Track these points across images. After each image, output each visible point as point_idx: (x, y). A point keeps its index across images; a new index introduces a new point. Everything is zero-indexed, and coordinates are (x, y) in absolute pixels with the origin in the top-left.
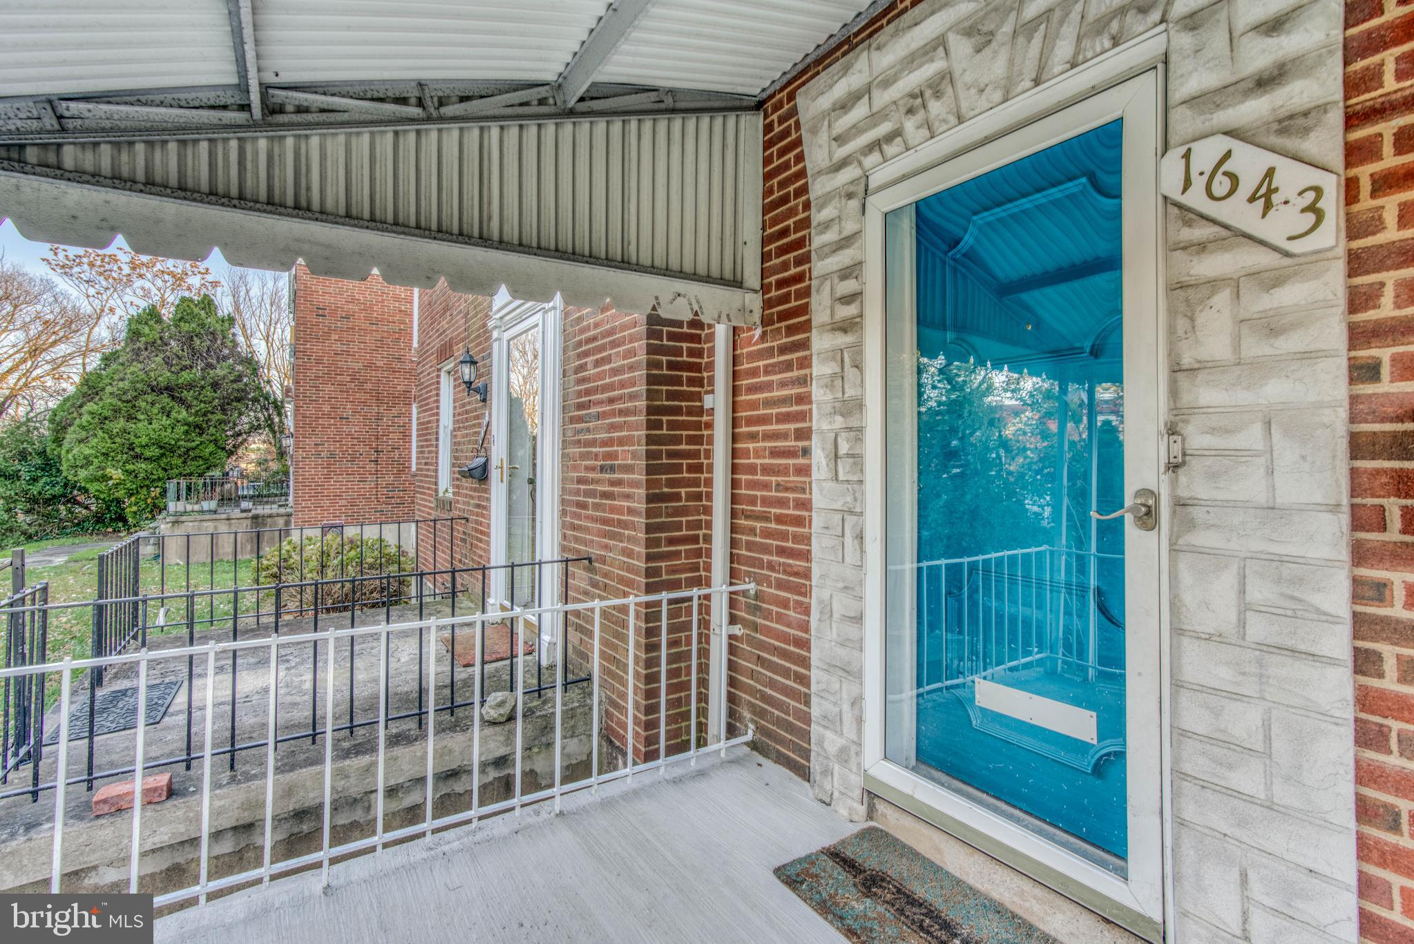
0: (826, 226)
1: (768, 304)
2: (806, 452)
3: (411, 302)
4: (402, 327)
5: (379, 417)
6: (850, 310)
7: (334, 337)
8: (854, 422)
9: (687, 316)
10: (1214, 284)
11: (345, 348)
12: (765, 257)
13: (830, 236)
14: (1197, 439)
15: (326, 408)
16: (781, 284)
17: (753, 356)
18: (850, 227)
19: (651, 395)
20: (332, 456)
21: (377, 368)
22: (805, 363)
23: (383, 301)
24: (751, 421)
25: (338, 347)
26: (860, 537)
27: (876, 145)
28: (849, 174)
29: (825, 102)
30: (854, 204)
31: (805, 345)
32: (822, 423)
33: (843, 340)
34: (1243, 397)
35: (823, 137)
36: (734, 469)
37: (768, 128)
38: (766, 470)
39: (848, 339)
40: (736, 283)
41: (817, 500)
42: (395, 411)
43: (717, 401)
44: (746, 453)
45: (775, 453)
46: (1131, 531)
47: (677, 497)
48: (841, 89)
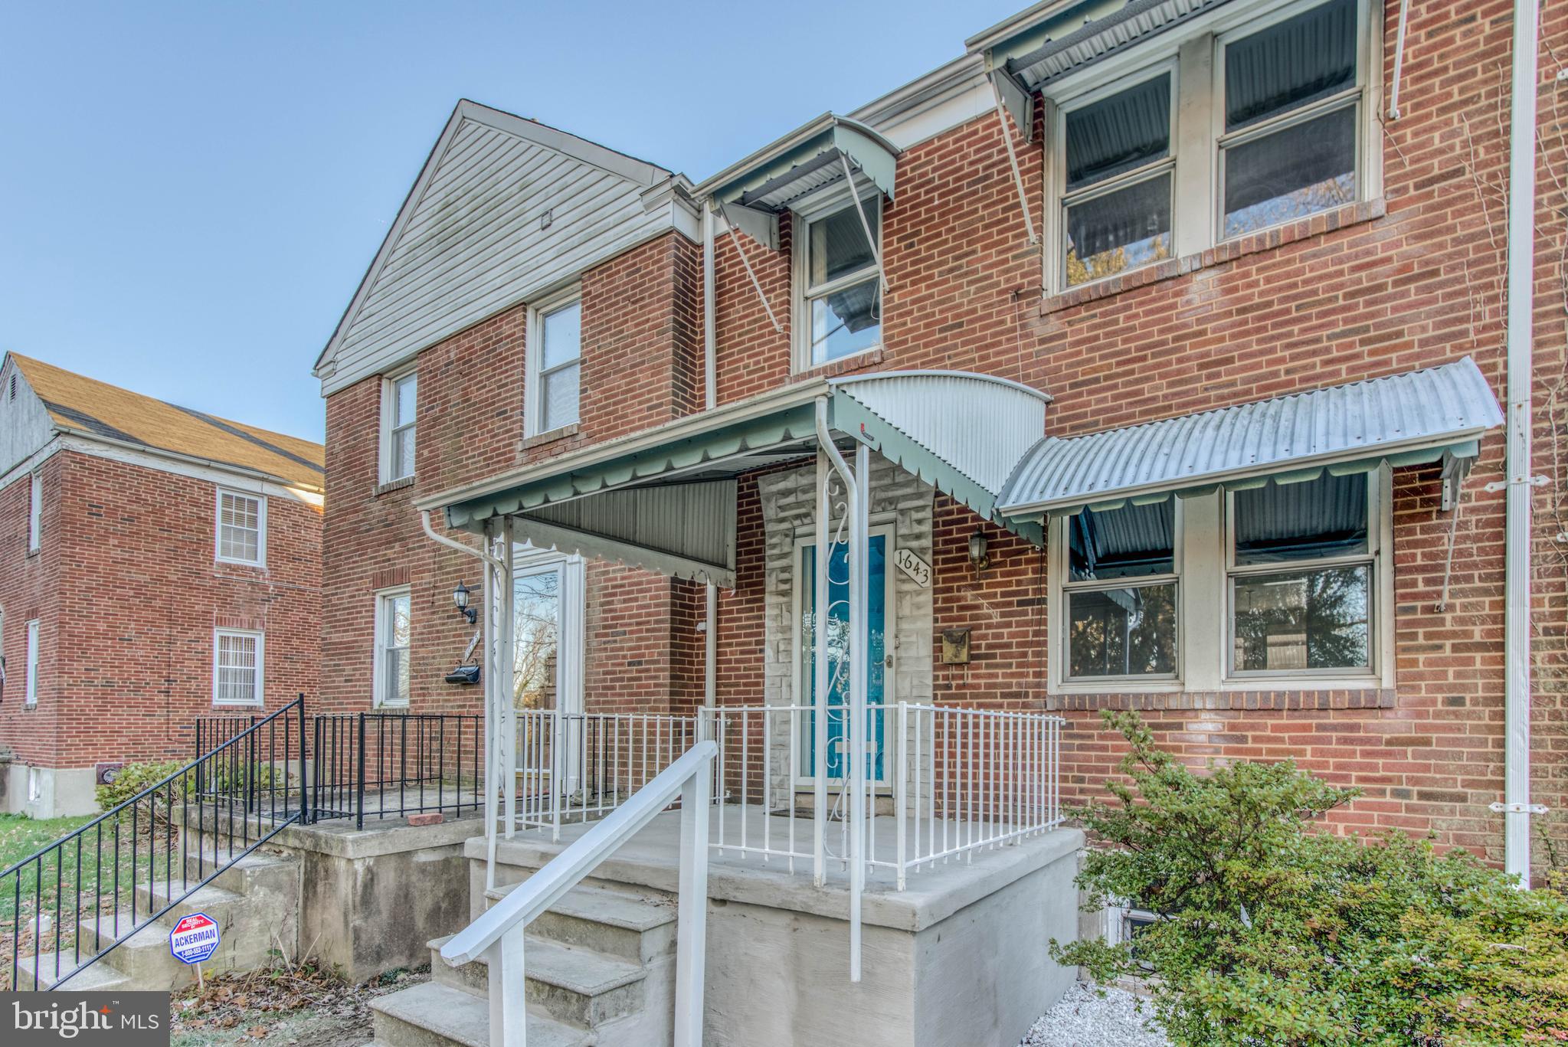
0: (774, 546)
1: (739, 578)
2: (762, 651)
3: (213, 509)
4: (202, 536)
5: (171, 641)
6: (786, 587)
7: (113, 541)
8: (787, 636)
9: (688, 579)
10: (907, 592)
11: (127, 556)
12: (738, 554)
13: (776, 551)
14: (903, 639)
15: (102, 627)
16: (747, 569)
17: (728, 604)
18: (786, 549)
19: (673, 621)
20: (109, 683)
21: (169, 583)
22: (762, 609)
23: (177, 505)
24: (727, 637)
25: (118, 554)
26: (790, 686)
27: (798, 517)
28: (785, 525)
29: (774, 488)
30: (788, 540)
31: (762, 600)
32: (771, 636)
33: (782, 599)
34: (912, 626)
35: (773, 504)
36: (718, 662)
37: (740, 489)
38: (737, 661)
39: (785, 599)
40: (723, 566)
41: (767, 672)
42: (191, 635)
43: (708, 626)
44: (725, 653)
45: (742, 652)
46: (886, 668)
47: (683, 678)
48: (782, 486)
